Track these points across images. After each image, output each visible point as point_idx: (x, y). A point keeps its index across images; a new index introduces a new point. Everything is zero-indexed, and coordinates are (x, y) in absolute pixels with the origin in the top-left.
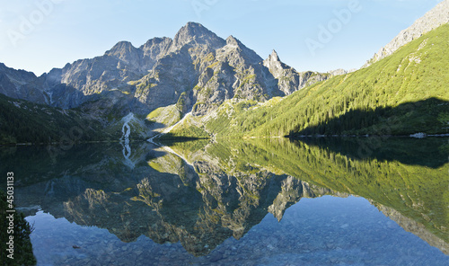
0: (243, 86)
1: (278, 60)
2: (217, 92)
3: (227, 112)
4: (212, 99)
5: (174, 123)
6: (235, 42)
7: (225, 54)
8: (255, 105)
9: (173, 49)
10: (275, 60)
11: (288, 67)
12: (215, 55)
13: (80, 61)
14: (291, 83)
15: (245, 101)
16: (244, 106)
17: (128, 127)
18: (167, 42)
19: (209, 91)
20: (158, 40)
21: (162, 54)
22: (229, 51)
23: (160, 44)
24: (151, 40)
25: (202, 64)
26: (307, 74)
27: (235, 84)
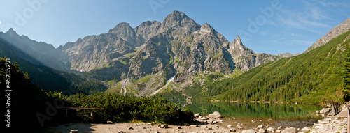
0: (213, 61)
1: (241, 43)
2: (194, 66)
3: (200, 81)
4: (190, 70)
5: (159, 88)
6: (209, 28)
7: (200, 37)
8: (222, 76)
9: (162, 30)
10: (239, 43)
11: (248, 50)
12: (193, 37)
13: (89, 37)
14: (250, 61)
15: (214, 73)
16: (213, 76)
17: (125, 89)
18: (157, 25)
19: (187, 64)
20: (149, 23)
21: (153, 34)
22: (204, 34)
23: (151, 26)
24: (144, 23)
25: (183, 43)
26: (262, 55)
27: (207, 60)
